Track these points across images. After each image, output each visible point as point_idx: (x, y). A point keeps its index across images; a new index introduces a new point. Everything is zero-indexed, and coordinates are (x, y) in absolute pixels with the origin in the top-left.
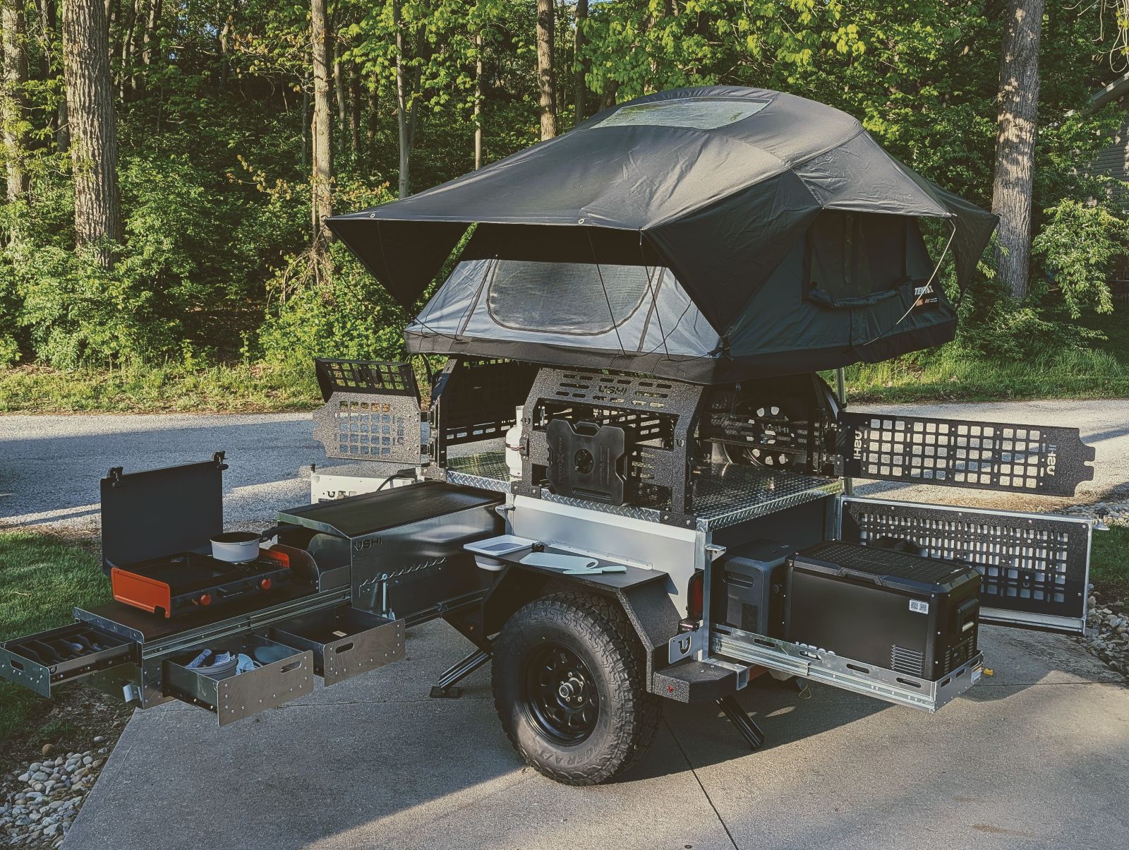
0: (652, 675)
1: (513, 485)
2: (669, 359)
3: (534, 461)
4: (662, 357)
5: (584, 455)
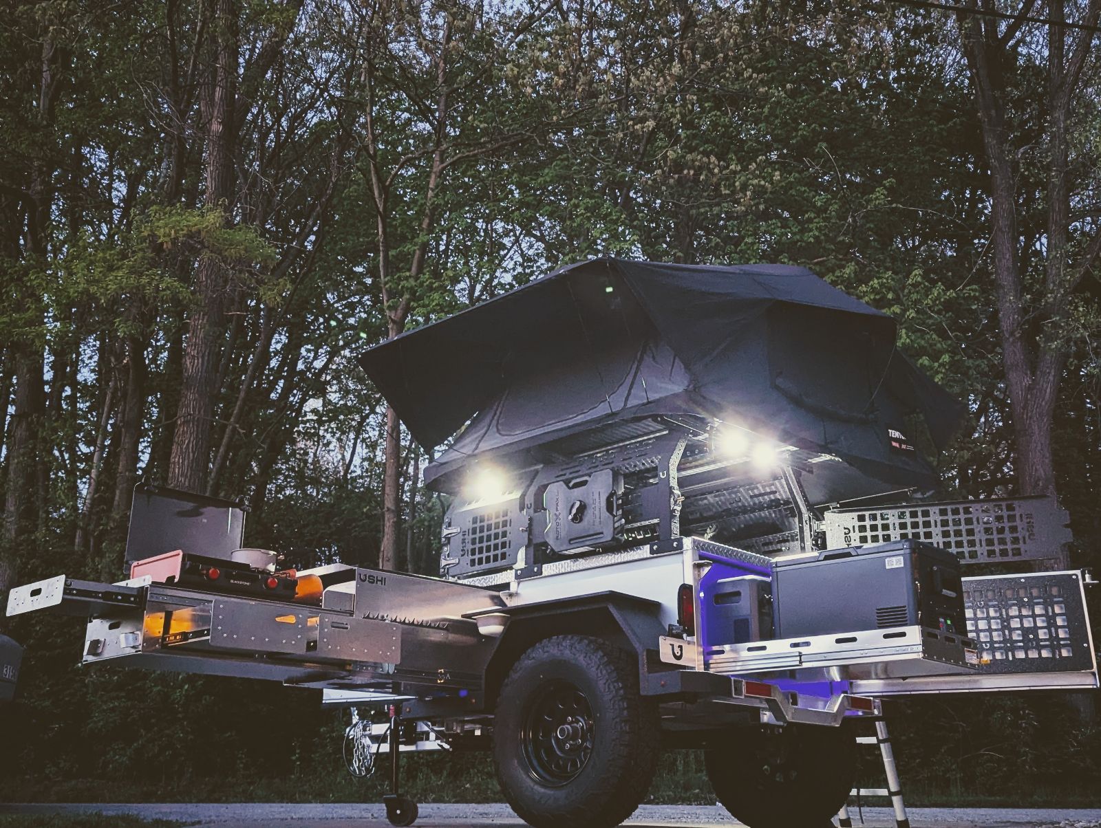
0: (646, 675)
1: (516, 571)
2: (649, 403)
3: (537, 540)
4: (644, 405)
5: (578, 504)
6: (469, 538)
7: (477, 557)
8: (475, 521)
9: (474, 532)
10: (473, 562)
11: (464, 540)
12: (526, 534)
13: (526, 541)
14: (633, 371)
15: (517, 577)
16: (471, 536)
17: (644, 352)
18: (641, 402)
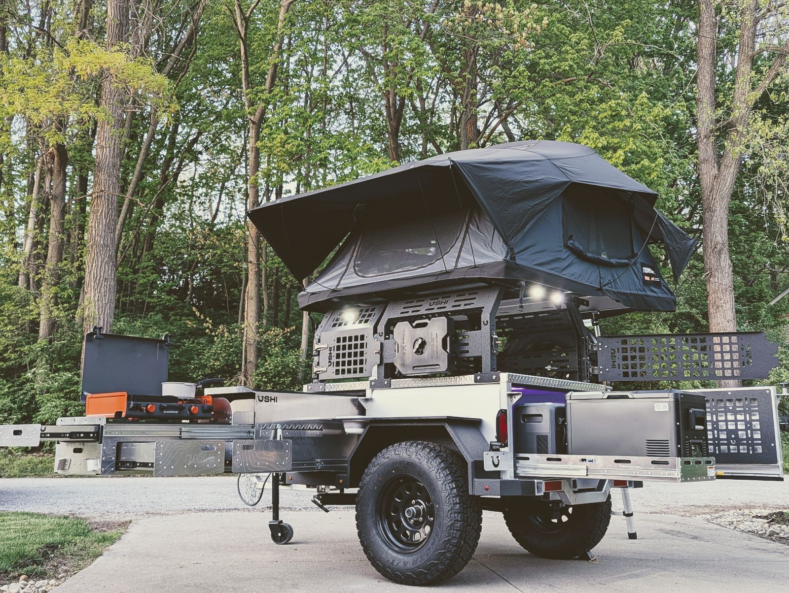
0: (473, 480)
1: (371, 381)
2: (475, 267)
3: (386, 361)
4: (470, 267)
5: (420, 341)
6: (334, 353)
7: (340, 368)
8: (339, 340)
9: (338, 348)
10: (337, 372)
11: (330, 353)
12: (379, 356)
13: (379, 362)
14: (462, 236)
15: (371, 386)
16: (336, 352)
17: (470, 221)
18: (469, 265)
